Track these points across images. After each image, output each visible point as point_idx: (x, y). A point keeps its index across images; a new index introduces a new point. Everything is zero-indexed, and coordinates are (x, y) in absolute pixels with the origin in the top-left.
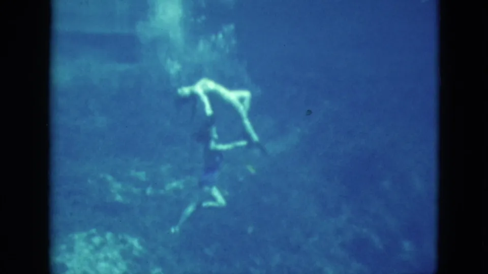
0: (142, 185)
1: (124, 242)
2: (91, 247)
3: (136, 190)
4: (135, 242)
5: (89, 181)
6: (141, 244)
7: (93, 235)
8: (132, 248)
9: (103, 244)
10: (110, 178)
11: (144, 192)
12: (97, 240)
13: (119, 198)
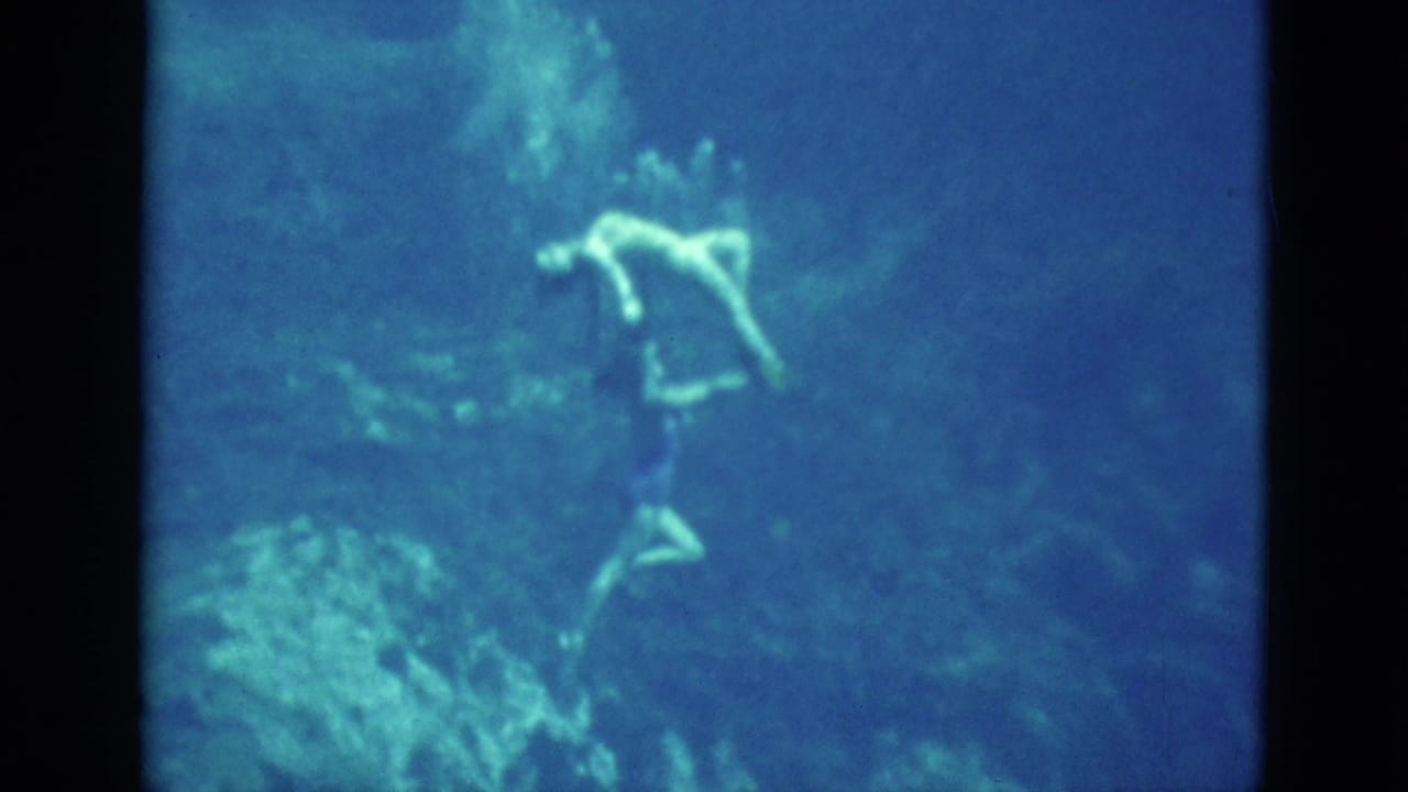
0: (445, 394)
1: (388, 553)
2: (297, 572)
3: (424, 408)
4: (424, 559)
5: (292, 382)
6: (441, 561)
7: (304, 537)
8: (411, 572)
9: (330, 561)
10: (346, 370)
11: (447, 413)
12: (313, 549)
13: (376, 429)
